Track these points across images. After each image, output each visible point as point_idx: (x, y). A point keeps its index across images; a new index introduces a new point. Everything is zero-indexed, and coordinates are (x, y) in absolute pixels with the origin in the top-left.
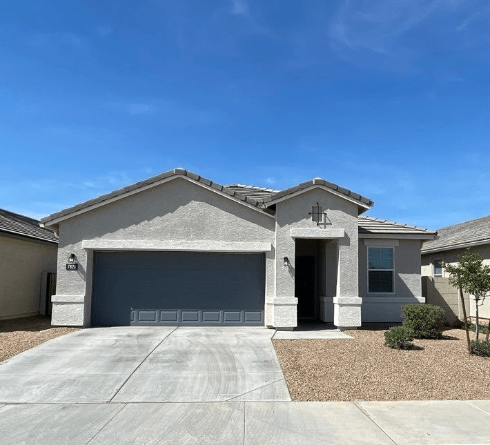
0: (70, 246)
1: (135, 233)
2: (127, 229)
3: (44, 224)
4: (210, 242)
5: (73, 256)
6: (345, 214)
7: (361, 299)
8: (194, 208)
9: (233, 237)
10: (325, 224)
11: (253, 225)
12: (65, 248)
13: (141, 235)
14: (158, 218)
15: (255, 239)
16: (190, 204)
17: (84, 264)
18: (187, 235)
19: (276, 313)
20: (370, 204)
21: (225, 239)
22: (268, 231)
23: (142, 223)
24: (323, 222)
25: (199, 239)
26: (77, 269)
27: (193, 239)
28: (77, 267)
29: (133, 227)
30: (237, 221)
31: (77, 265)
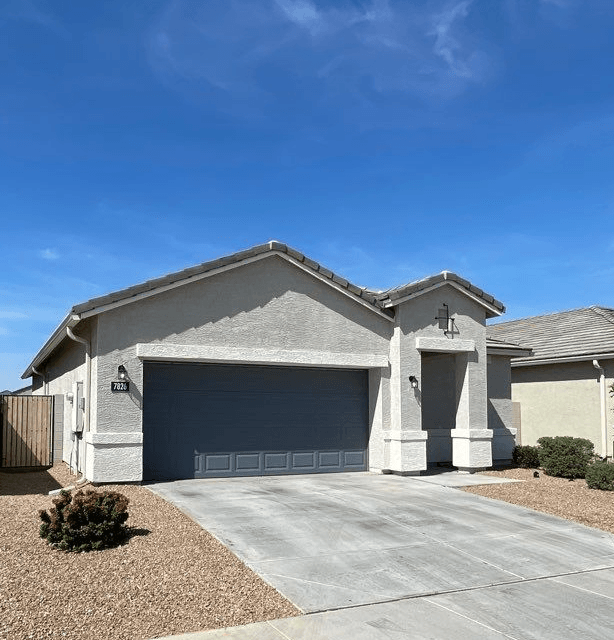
0: (116, 352)
1: (212, 335)
2: (201, 328)
3: (79, 315)
4: (315, 353)
5: (122, 369)
6: (474, 322)
7: (491, 431)
8: (293, 302)
9: (342, 346)
10: (453, 333)
11: (364, 330)
12: (109, 355)
13: (221, 339)
14: (243, 314)
15: (367, 350)
16: (286, 295)
17: (139, 383)
18: (283, 342)
19: (404, 452)
20: (502, 310)
21: (332, 349)
22: (382, 340)
23: (222, 321)
24: (450, 329)
25: (298, 348)
26: (127, 390)
27: (291, 348)
28: (128, 387)
29: (209, 327)
30: (345, 323)
31: (127, 384)
